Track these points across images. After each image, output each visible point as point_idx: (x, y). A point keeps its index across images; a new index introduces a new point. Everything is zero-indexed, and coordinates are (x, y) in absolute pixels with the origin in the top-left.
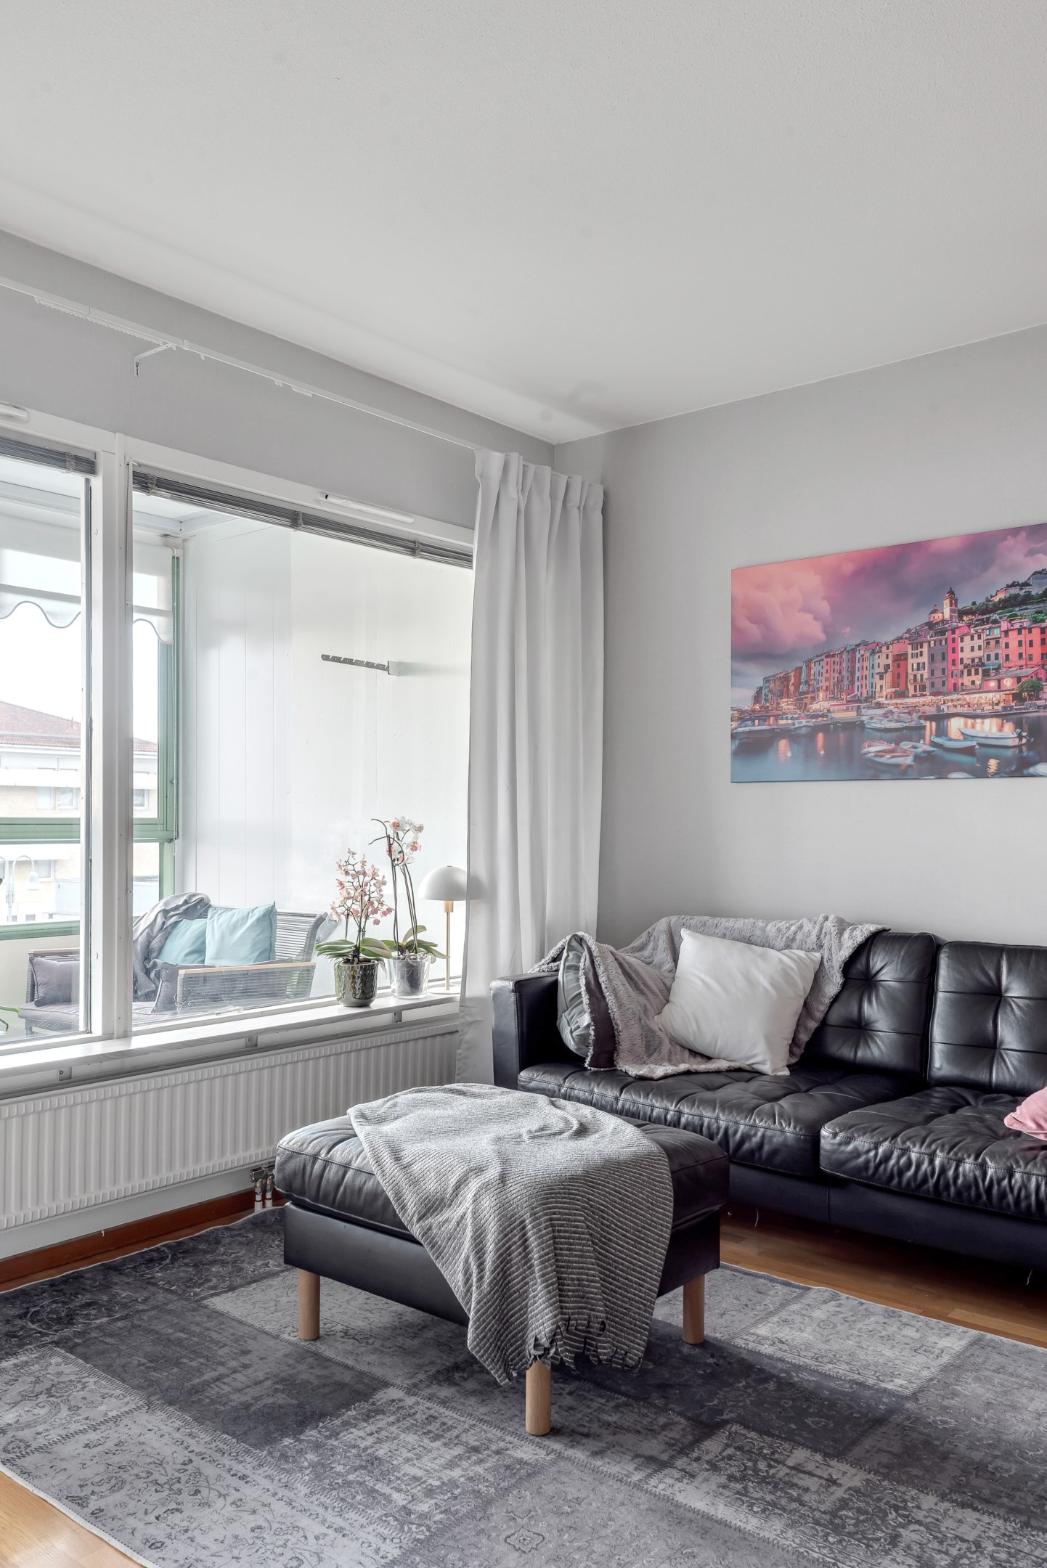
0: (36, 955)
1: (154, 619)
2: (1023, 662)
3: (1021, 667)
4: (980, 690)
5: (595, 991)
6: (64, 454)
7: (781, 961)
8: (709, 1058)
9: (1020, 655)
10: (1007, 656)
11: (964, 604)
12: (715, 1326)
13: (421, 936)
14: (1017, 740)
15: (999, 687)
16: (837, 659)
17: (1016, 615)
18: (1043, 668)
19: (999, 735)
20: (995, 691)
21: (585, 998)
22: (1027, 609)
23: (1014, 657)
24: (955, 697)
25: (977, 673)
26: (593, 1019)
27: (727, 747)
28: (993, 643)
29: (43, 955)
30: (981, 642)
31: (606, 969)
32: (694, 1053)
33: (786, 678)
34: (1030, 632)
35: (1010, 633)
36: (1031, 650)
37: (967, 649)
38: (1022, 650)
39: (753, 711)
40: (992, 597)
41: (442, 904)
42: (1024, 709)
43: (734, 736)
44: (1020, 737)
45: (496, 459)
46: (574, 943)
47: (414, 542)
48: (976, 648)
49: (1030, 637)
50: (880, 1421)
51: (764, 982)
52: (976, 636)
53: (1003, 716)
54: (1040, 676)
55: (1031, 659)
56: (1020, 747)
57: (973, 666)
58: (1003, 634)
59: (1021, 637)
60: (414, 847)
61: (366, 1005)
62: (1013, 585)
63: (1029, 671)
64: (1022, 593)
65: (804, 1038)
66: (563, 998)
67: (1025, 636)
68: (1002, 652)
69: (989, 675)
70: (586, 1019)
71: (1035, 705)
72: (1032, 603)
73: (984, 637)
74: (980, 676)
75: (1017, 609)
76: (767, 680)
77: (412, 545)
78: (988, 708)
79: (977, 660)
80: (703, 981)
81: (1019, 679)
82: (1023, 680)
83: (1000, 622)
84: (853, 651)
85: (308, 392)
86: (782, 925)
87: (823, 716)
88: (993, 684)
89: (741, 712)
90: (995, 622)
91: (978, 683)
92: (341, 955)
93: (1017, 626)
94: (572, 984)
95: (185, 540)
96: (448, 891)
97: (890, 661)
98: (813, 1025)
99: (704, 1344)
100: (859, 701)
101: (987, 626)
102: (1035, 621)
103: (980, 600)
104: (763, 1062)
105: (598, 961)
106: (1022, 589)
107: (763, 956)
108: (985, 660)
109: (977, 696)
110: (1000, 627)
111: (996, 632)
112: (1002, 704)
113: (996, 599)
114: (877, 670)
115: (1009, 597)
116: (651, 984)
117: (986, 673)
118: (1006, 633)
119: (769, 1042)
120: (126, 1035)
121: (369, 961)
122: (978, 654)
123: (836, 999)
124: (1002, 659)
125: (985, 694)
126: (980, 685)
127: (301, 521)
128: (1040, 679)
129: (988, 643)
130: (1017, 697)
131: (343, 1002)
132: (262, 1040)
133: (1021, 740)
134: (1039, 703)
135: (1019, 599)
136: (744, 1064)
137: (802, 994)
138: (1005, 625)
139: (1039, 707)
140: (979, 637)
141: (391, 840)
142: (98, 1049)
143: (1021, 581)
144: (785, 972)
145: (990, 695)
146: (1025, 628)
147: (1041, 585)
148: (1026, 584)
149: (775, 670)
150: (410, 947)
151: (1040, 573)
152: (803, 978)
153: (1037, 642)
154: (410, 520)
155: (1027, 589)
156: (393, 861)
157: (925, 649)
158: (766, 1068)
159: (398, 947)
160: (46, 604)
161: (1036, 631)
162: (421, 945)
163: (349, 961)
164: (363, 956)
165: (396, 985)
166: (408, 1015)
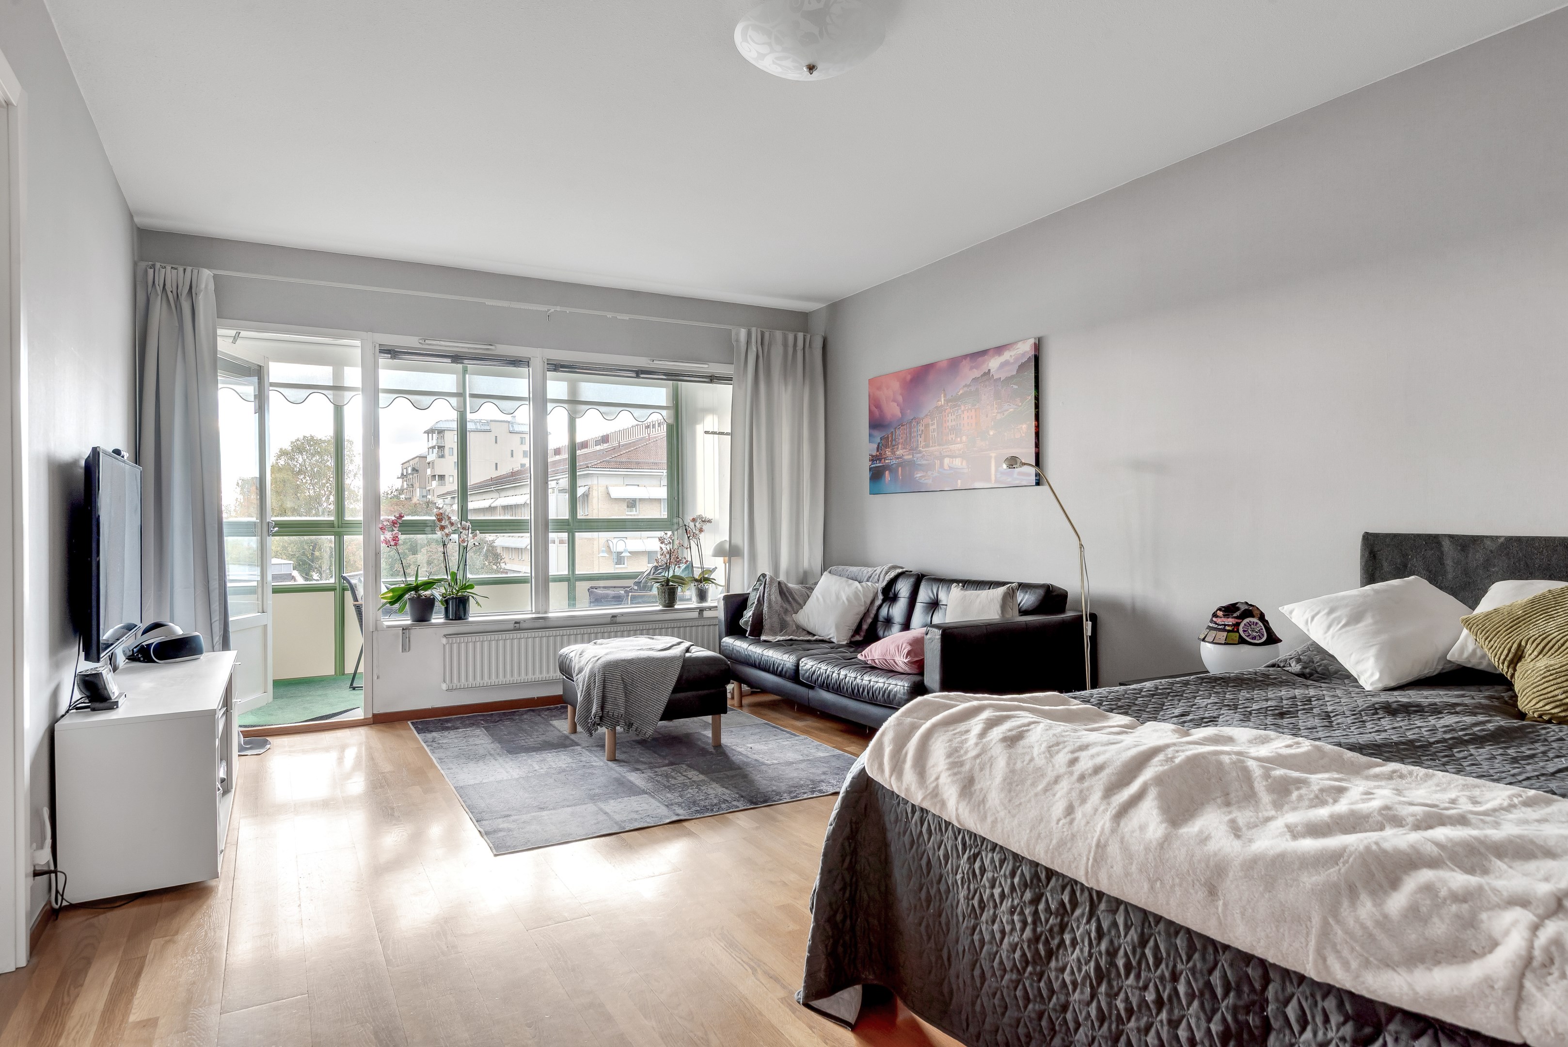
0: (592, 588)
1: (664, 412)
2: (969, 428)
5: (760, 602)
6: (513, 360)
7: (857, 587)
8: (814, 635)
9: (968, 423)
10: (964, 424)
11: (949, 397)
12: (726, 740)
13: (708, 575)
16: (905, 427)
21: (756, 603)
23: (966, 425)
24: (945, 447)
26: (753, 614)
27: (867, 475)
28: (959, 417)
29: (596, 588)
30: (955, 417)
31: (770, 590)
32: (809, 633)
33: (888, 437)
34: (971, 411)
36: (972, 421)
37: (950, 421)
38: (969, 421)
39: (877, 455)
40: (958, 392)
41: (720, 559)
42: (970, 453)
43: (870, 469)
45: (743, 333)
46: (761, 578)
47: (713, 377)
48: (953, 420)
49: (971, 414)
51: (844, 598)
52: (953, 414)
54: (975, 435)
55: (972, 425)
57: (952, 430)
59: (968, 414)
60: (701, 530)
61: (673, 606)
62: (965, 386)
63: (971, 432)
64: (968, 390)
65: (865, 627)
66: (749, 603)
68: (962, 422)
70: (751, 613)
72: (971, 396)
73: (955, 414)
75: (967, 399)
76: (881, 439)
77: (710, 377)
78: (957, 452)
79: (953, 427)
80: (817, 597)
82: (969, 437)
84: (911, 422)
85: (626, 317)
86: (870, 569)
87: (901, 458)
88: (959, 439)
89: (872, 456)
90: (960, 406)
92: (658, 582)
93: (967, 408)
94: (753, 599)
96: (719, 552)
97: (923, 428)
98: (869, 620)
99: (718, 745)
100: (913, 450)
101: (956, 408)
102: (973, 405)
103: (954, 394)
104: (833, 637)
105: (767, 586)
106: (967, 388)
107: (850, 585)
108: (956, 427)
109: (953, 446)
110: (961, 409)
111: (960, 412)
112: (962, 450)
113: (959, 394)
114: (920, 433)
116: (797, 597)
117: (957, 434)
118: (963, 411)
119: (837, 627)
120: (546, 612)
121: (675, 585)
122: (954, 423)
123: (880, 607)
124: (962, 425)
125: (956, 445)
127: (640, 373)
129: (957, 418)
131: (660, 605)
132: (619, 619)
136: (827, 638)
137: (863, 604)
138: (963, 407)
142: (534, 616)
144: (856, 594)
145: (958, 445)
146: (970, 409)
148: (969, 385)
149: (883, 434)
150: (700, 581)
152: (865, 596)
153: (974, 417)
154: (707, 366)
155: (970, 388)
156: (688, 537)
157: (935, 421)
158: (835, 640)
159: (696, 580)
160: (603, 409)
161: (973, 410)
162: (707, 580)
163: (663, 586)
164: (671, 583)
165: (695, 599)
166: (706, 614)
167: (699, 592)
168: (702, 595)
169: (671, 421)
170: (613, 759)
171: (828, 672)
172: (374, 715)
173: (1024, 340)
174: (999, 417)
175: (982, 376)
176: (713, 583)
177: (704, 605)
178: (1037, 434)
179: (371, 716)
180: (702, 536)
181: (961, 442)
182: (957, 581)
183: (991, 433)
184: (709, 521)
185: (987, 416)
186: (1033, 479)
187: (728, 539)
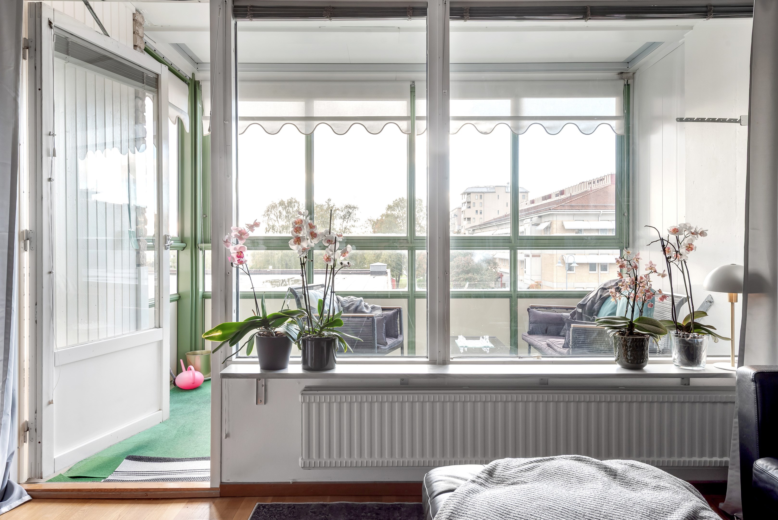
0: (532, 307)
1: (613, 123)
6: (406, 8)
13: (703, 321)
29: (536, 308)
41: (725, 296)
47: (707, 7)
60: (690, 248)
77: (704, 9)
92: (615, 328)
95: (634, 74)
96: (726, 283)
121: (643, 335)
127: (589, 12)
131: (620, 363)
132: (552, 382)
141: (665, 243)
142: (425, 370)
156: (667, 259)
159: (679, 327)
160: (546, 123)
162: (698, 327)
163: (623, 334)
164: (636, 330)
165: (675, 355)
166: (694, 381)
167: (684, 347)
168: (691, 353)
169: (621, 132)
172: (223, 486)
176: (710, 333)
177: (695, 369)
179: (218, 486)
180: (690, 257)
184: (703, 234)
187: (742, 264)
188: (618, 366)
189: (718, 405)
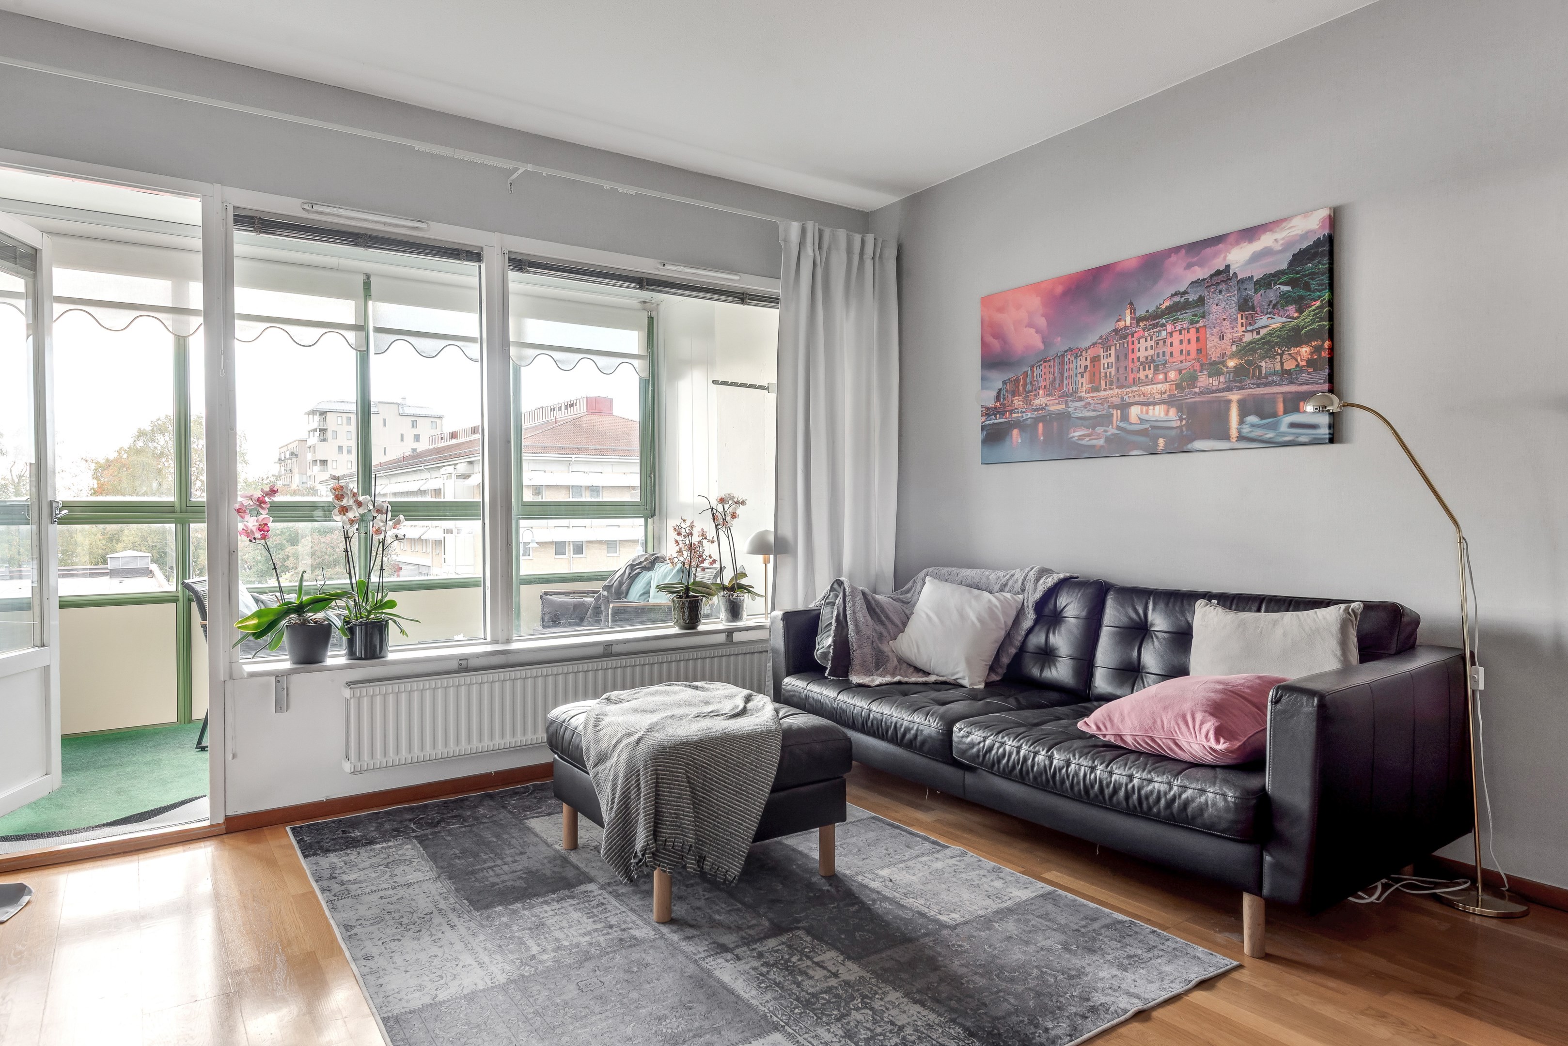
0: (546, 594)
1: (636, 363)
2: (1183, 357)
3: (1182, 362)
4: (1152, 382)
5: (842, 622)
6: (458, 250)
7: (990, 601)
8: (927, 674)
9: (1181, 351)
10: (1172, 353)
11: (1141, 312)
12: (843, 864)
13: (744, 581)
14: (1179, 422)
15: (1166, 379)
16: (1052, 363)
17: (1178, 319)
18: (1198, 361)
19: (1165, 418)
20: (1163, 383)
21: (834, 624)
22: (1186, 313)
23: (1176, 354)
24: (1134, 389)
25: (1150, 369)
26: (834, 641)
27: (976, 436)
28: (1161, 343)
29: (551, 594)
30: (1152, 343)
31: (854, 605)
32: (918, 670)
33: (1017, 380)
34: (1188, 332)
35: (1174, 334)
36: (1189, 347)
37: (1142, 349)
38: (1183, 347)
39: (995, 408)
40: (1160, 305)
41: (760, 558)
42: (1184, 396)
43: (983, 428)
44: (1181, 419)
45: (795, 228)
46: (836, 586)
47: (743, 294)
48: (1149, 348)
49: (1188, 336)
50: (910, 940)
51: (973, 617)
52: (1149, 338)
53: (1169, 402)
54: (1195, 368)
55: (1189, 354)
56: (1180, 427)
57: (1147, 363)
58: (1168, 335)
59: (1182, 337)
60: (734, 516)
61: (694, 627)
62: (1176, 294)
63: (1188, 364)
64: (1182, 300)
65: (1005, 660)
66: (822, 624)
67: (1185, 336)
68: (1168, 350)
69: (1158, 370)
70: (830, 641)
71: (1192, 392)
72: (1189, 308)
73: (1154, 338)
74: (1152, 371)
75: (1179, 313)
76: (1004, 383)
77: (741, 296)
78: (1158, 396)
79: (1149, 358)
80: (927, 615)
81: (1180, 372)
82: (1183, 372)
83: (1166, 326)
84: (1063, 356)
85: (632, 191)
86: (1001, 574)
87: (1042, 409)
88: (1161, 377)
89: (987, 409)
90: (1163, 325)
91: (1150, 376)
92: (674, 592)
93: (1179, 328)
94: (829, 616)
95: (658, 305)
96: (761, 547)
97: (1088, 363)
98: (1013, 651)
100: (1067, 396)
101: (1157, 330)
102: (1192, 323)
103: (1152, 309)
104: (963, 678)
105: (848, 599)
106: (1182, 297)
107: (977, 598)
108: (1155, 357)
109: (1150, 387)
110: (1166, 329)
111: (1164, 334)
112: (1168, 393)
113: (1164, 307)
114: (1079, 370)
115: (1173, 304)
116: (891, 615)
117: (1156, 368)
118: (1171, 334)
119: (969, 662)
120: (508, 641)
121: (698, 597)
122: (1151, 352)
123: (1030, 631)
124: (1168, 355)
125: (1156, 386)
126: (1152, 378)
127: (645, 284)
128: (1196, 371)
129: (1158, 344)
130: (1179, 386)
131: (677, 626)
132: (616, 649)
133: (1181, 422)
134: (1196, 390)
135: (1180, 305)
136: (951, 679)
137: (1003, 626)
138: (1170, 328)
139: (1195, 394)
140: (1151, 339)
141: (715, 511)
142: (490, 648)
143: (1182, 290)
144: (991, 611)
145: (1159, 386)
146: (1185, 329)
147: (1196, 292)
148: (1185, 292)
149: (1009, 375)
150: (732, 589)
151: (1195, 282)
152: (1005, 613)
153: (1193, 340)
154: (737, 278)
155: (1186, 296)
156: (716, 526)
157: (1113, 352)
158: (966, 682)
159: (724, 588)
160: (557, 355)
161: (1193, 331)
162: (741, 587)
163: (681, 597)
164: (691, 593)
165: (723, 615)
166: (738, 637)
167: (730, 606)
168: (735, 611)
169: (645, 374)
170: (669, 920)
171: (1022, 753)
172: (228, 819)
173: (1306, 213)
174: (1248, 337)
175: (1211, 276)
176: (749, 592)
177: (739, 624)
178: (1331, 361)
179: (221, 820)
180: (735, 524)
181: (1166, 380)
182: (1208, 596)
183: (1231, 363)
184: (743, 503)
185: (1222, 338)
186: (1324, 431)
187: (772, 529)
188: (677, 628)
189: (756, 654)
